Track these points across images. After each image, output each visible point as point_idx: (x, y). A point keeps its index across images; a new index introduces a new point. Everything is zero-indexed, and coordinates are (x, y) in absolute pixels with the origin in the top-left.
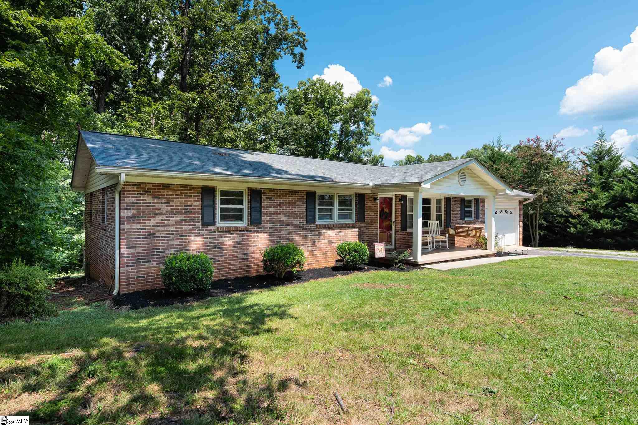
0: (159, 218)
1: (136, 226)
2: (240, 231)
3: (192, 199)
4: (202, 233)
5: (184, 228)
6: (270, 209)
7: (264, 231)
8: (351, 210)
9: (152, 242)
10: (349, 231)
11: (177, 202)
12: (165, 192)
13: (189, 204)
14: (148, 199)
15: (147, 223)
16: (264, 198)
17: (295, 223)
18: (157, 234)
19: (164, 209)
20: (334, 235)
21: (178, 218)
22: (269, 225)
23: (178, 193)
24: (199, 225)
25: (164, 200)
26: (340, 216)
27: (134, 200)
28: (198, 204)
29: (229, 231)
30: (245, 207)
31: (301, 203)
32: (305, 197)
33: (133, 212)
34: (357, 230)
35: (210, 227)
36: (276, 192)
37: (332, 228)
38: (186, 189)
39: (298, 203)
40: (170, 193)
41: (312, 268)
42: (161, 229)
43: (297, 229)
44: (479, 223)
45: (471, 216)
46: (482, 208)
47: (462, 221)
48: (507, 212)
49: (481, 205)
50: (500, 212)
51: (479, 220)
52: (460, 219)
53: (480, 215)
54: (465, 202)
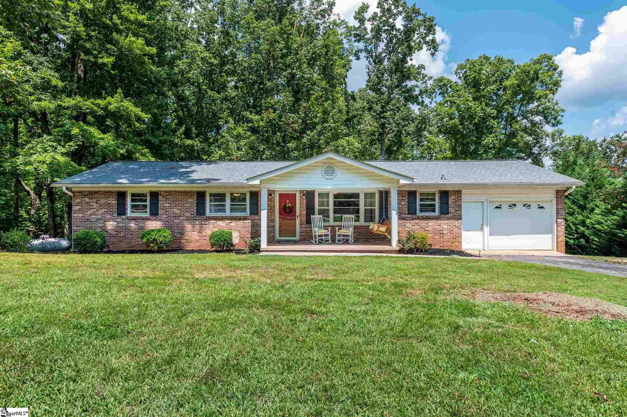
0: (92, 211)
1: (81, 215)
2: (143, 219)
3: (112, 199)
4: (117, 220)
5: (107, 216)
6: (165, 205)
7: (160, 220)
8: (246, 205)
9: (88, 224)
10: (241, 222)
11: (102, 201)
12: (96, 196)
13: (109, 202)
14: (87, 200)
15: (86, 213)
16: (160, 198)
17: (186, 214)
18: (92, 220)
19: (95, 205)
20: (224, 224)
21: (102, 211)
22: (165, 216)
23: (103, 196)
24: (116, 215)
25: (95, 201)
26: (232, 210)
27: (79, 200)
28: (115, 202)
29: (135, 219)
30: (148, 203)
31: (193, 201)
32: (196, 195)
33: (79, 207)
34: (250, 221)
35: (122, 217)
36: (170, 193)
37: (221, 219)
38: (108, 194)
39: (189, 200)
40: (99, 196)
41: (202, 249)
42: (94, 217)
43: (188, 219)
44: (448, 219)
45: (434, 211)
46: (454, 201)
47: (410, 216)
48: (530, 206)
49: (453, 197)
50: (510, 206)
51: (447, 216)
52: (408, 214)
53: (450, 209)
54: (421, 194)
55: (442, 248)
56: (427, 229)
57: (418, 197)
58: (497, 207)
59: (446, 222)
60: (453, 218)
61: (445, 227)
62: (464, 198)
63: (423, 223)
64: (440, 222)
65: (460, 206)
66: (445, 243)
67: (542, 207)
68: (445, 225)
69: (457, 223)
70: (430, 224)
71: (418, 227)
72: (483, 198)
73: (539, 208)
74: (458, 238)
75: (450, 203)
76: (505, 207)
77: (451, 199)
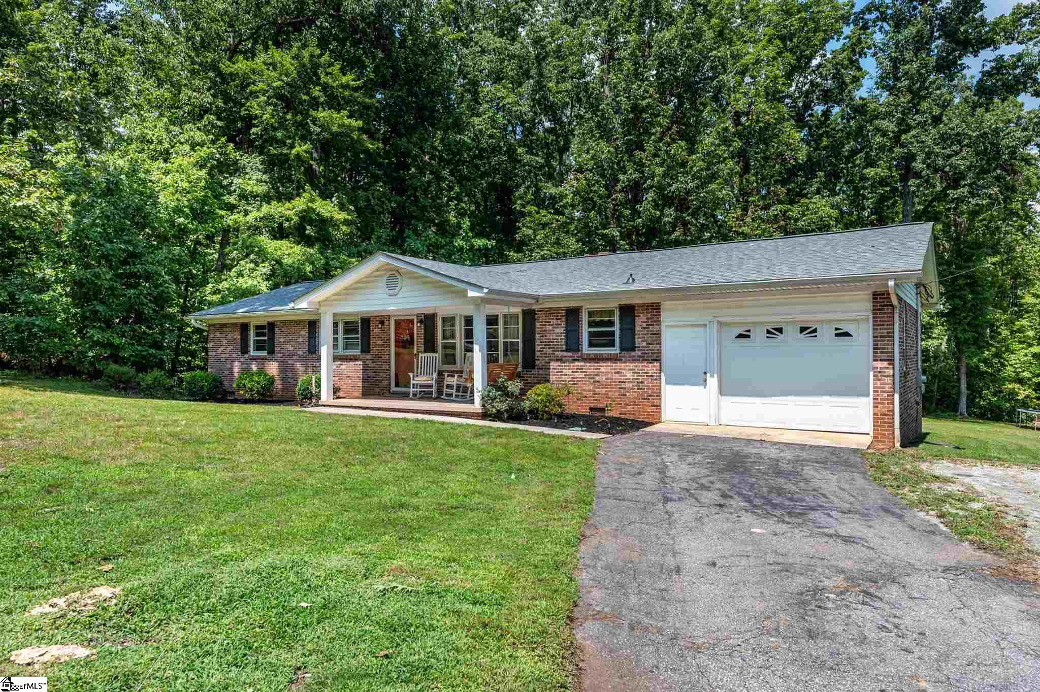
0: (222, 348)
1: (214, 354)
2: (262, 359)
3: (236, 333)
4: (241, 359)
5: (233, 355)
7: (277, 360)
8: (357, 338)
10: (351, 364)
11: (230, 336)
12: (225, 329)
13: (235, 338)
14: (218, 334)
15: (218, 351)
16: (277, 330)
17: (299, 353)
18: (222, 360)
19: (224, 341)
20: (335, 367)
21: (230, 348)
22: (280, 355)
23: (230, 329)
24: (240, 353)
25: (224, 335)
27: (213, 336)
28: (239, 337)
29: (255, 359)
30: (267, 338)
31: (305, 333)
32: (307, 326)
33: (213, 344)
34: (361, 363)
35: (245, 355)
36: (285, 323)
38: (234, 326)
39: (301, 333)
42: (223, 356)
43: (301, 359)
44: (634, 361)
45: (612, 344)
46: (644, 325)
47: (570, 354)
48: (815, 331)
49: (643, 317)
50: (768, 332)
51: (633, 354)
52: (567, 351)
53: (637, 341)
54: (591, 314)
55: (623, 416)
56: (597, 378)
57: (585, 319)
58: (740, 336)
59: (632, 366)
60: (643, 358)
61: (629, 375)
62: (667, 318)
63: (590, 367)
64: (619, 365)
65: (658, 334)
66: (629, 408)
67: (847, 334)
68: (628, 371)
69: (652, 368)
70: (602, 369)
71: (582, 375)
72: (706, 317)
73: (837, 335)
74: (654, 398)
75: (638, 328)
76: (759, 335)
77: (640, 321)
